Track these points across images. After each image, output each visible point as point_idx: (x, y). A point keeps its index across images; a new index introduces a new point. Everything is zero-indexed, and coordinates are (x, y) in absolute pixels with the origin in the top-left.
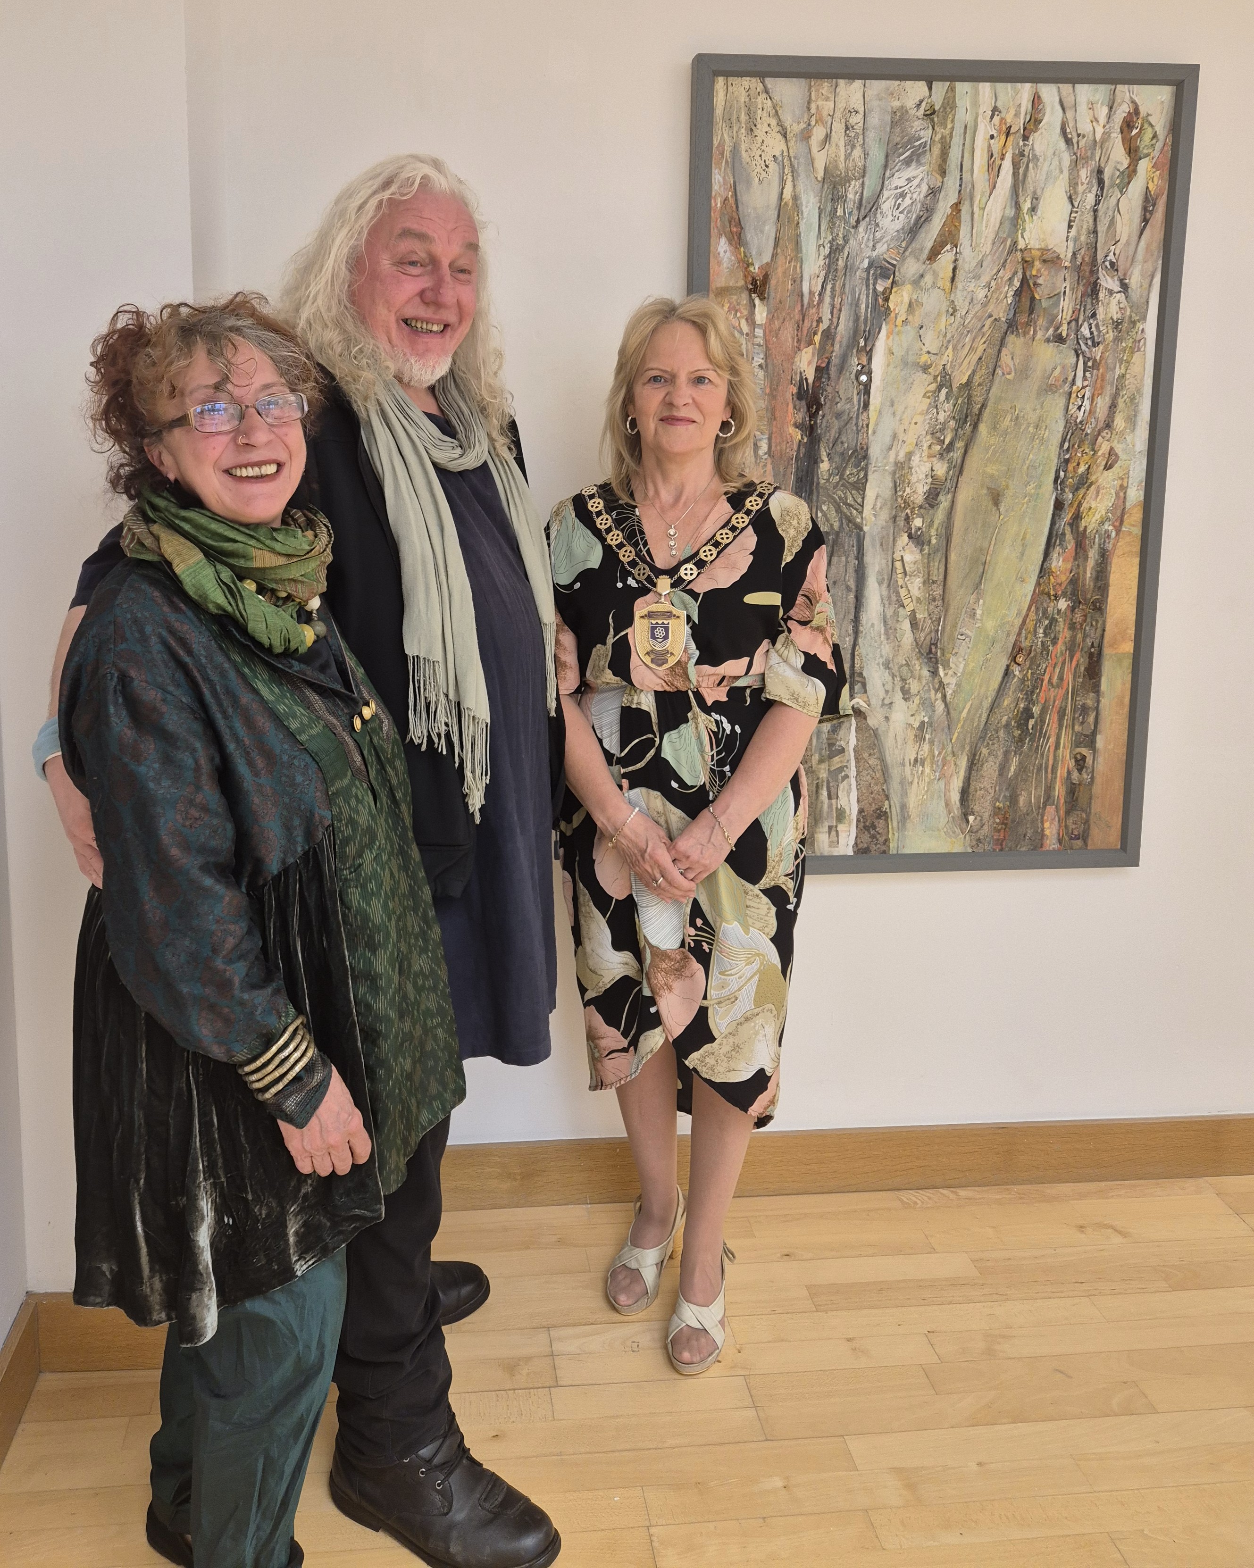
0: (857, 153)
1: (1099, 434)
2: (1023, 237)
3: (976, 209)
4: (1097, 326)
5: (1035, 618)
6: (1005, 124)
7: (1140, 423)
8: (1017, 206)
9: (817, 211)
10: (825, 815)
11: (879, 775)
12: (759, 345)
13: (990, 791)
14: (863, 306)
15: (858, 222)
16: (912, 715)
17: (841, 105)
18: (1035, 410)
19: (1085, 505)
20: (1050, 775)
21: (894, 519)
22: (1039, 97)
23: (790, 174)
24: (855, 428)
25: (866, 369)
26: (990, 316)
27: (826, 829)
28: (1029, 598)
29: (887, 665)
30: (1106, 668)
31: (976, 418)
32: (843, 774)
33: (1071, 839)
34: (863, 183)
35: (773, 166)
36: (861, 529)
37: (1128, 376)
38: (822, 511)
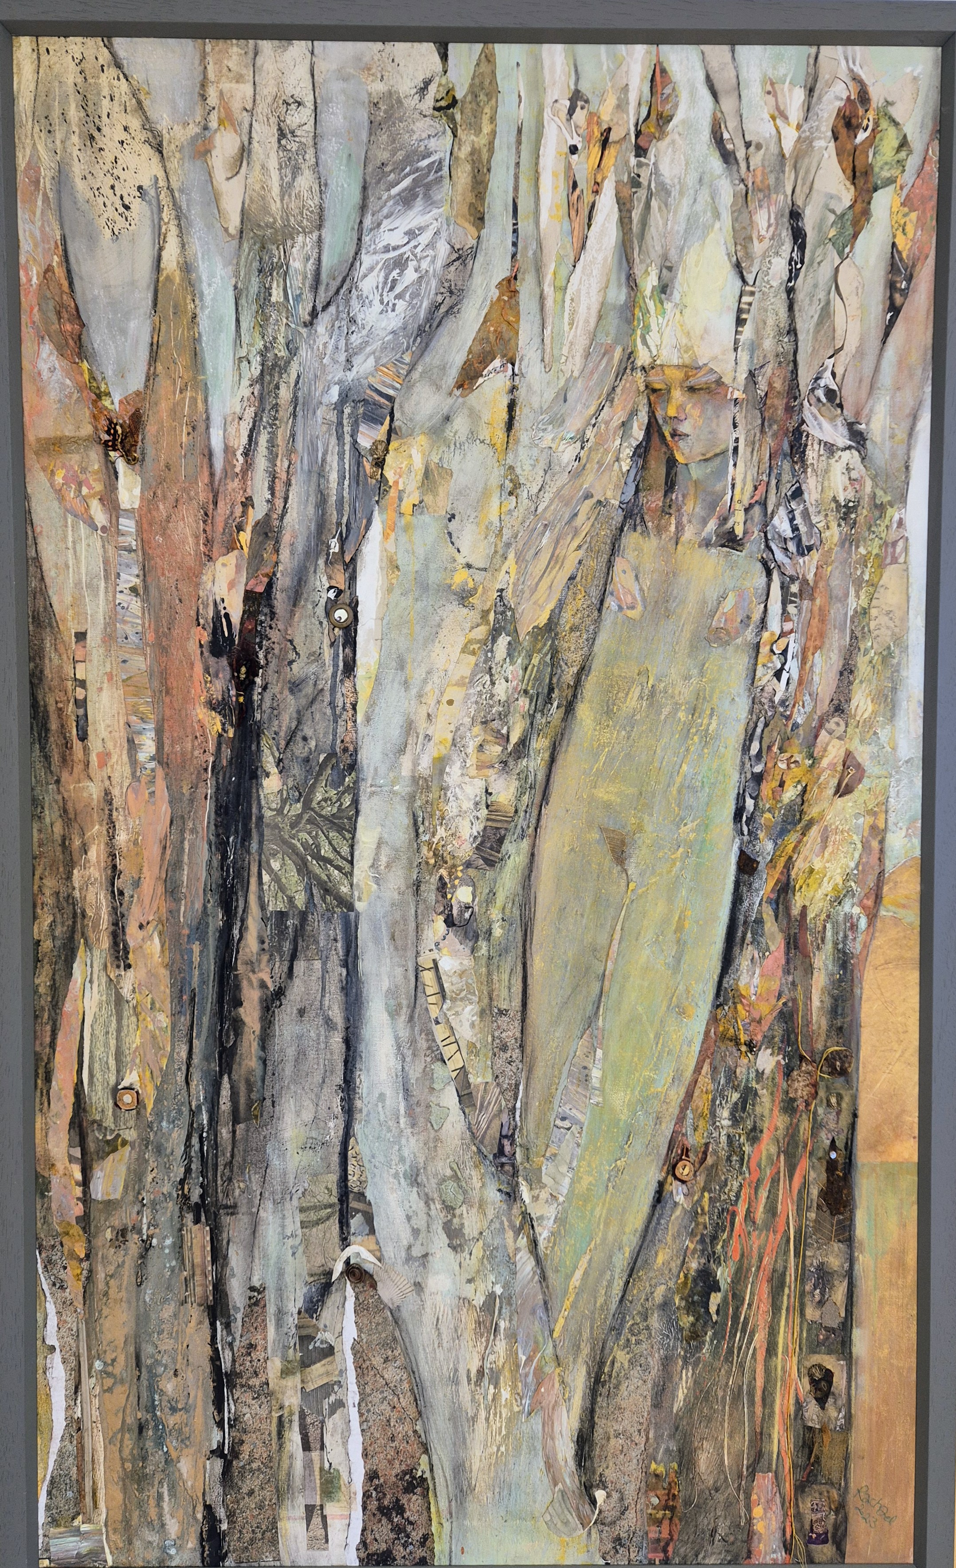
0: (305, 181)
1: (821, 725)
2: (645, 342)
3: (548, 290)
4: (806, 514)
5: (711, 1087)
6: (599, 124)
7: (904, 704)
8: (632, 283)
9: (231, 294)
10: (298, 1482)
11: (406, 1401)
12: (130, 550)
13: (637, 1439)
14: (334, 477)
15: (314, 314)
16: (469, 1281)
17: (268, 90)
18: (687, 678)
19: (800, 865)
20: (759, 1410)
21: (417, 886)
22: (664, 71)
23: (175, 222)
24: (329, 711)
25: (345, 598)
26: (588, 496)
27: (301, 1512)
28: (696, 1047)
29: (414, 1178)
30: (864, 1192)
31: (570, 693)
32: (332, 1398)
33: (810, 1541)
34: (320, 240)
35: (137, 205)
36: (351, 907)
37: (874, 612)
38: (271, 871)
